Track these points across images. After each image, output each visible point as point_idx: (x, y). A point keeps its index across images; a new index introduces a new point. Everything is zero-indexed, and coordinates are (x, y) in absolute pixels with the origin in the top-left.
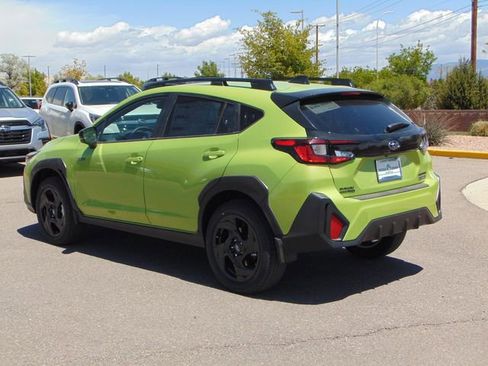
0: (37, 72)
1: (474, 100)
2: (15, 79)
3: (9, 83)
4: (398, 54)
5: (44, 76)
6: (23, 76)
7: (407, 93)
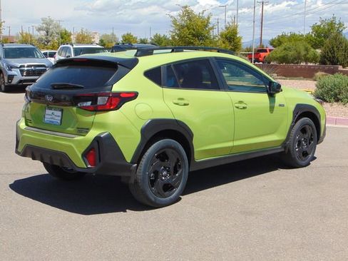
0: (66, 31)
1: (340, 59)
2: (51, 36)
3: (47, 38)
4: (319, 23)
5: (70, 35)
6: (57, 33)
7: (299, 53)
